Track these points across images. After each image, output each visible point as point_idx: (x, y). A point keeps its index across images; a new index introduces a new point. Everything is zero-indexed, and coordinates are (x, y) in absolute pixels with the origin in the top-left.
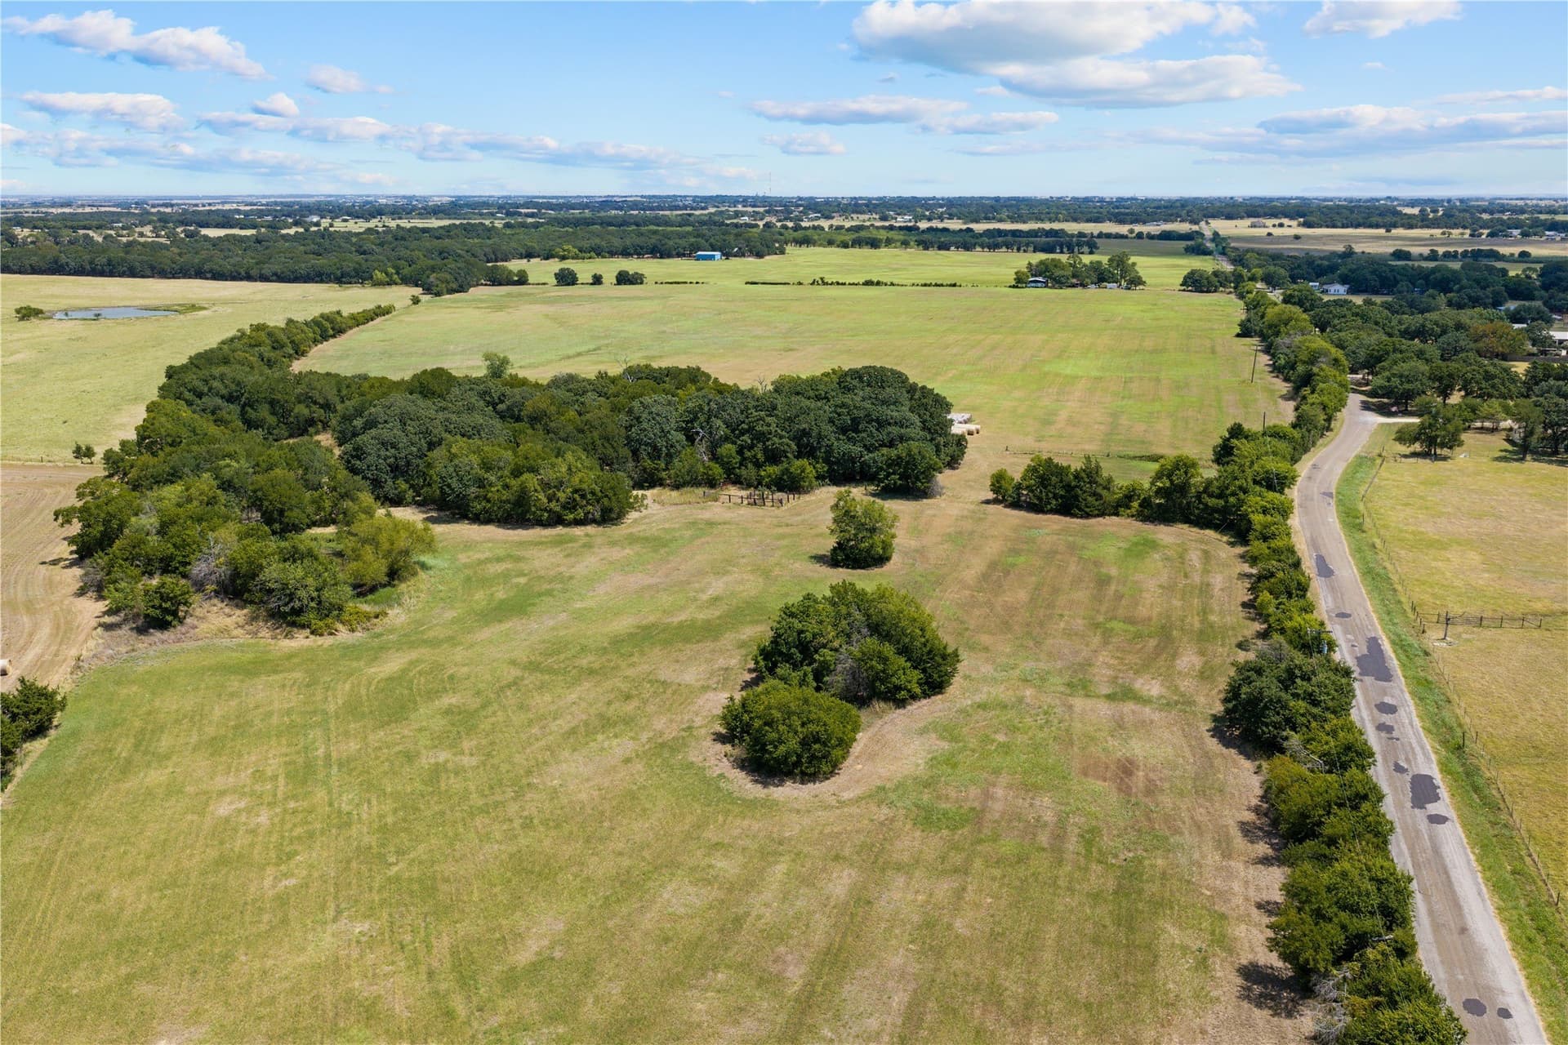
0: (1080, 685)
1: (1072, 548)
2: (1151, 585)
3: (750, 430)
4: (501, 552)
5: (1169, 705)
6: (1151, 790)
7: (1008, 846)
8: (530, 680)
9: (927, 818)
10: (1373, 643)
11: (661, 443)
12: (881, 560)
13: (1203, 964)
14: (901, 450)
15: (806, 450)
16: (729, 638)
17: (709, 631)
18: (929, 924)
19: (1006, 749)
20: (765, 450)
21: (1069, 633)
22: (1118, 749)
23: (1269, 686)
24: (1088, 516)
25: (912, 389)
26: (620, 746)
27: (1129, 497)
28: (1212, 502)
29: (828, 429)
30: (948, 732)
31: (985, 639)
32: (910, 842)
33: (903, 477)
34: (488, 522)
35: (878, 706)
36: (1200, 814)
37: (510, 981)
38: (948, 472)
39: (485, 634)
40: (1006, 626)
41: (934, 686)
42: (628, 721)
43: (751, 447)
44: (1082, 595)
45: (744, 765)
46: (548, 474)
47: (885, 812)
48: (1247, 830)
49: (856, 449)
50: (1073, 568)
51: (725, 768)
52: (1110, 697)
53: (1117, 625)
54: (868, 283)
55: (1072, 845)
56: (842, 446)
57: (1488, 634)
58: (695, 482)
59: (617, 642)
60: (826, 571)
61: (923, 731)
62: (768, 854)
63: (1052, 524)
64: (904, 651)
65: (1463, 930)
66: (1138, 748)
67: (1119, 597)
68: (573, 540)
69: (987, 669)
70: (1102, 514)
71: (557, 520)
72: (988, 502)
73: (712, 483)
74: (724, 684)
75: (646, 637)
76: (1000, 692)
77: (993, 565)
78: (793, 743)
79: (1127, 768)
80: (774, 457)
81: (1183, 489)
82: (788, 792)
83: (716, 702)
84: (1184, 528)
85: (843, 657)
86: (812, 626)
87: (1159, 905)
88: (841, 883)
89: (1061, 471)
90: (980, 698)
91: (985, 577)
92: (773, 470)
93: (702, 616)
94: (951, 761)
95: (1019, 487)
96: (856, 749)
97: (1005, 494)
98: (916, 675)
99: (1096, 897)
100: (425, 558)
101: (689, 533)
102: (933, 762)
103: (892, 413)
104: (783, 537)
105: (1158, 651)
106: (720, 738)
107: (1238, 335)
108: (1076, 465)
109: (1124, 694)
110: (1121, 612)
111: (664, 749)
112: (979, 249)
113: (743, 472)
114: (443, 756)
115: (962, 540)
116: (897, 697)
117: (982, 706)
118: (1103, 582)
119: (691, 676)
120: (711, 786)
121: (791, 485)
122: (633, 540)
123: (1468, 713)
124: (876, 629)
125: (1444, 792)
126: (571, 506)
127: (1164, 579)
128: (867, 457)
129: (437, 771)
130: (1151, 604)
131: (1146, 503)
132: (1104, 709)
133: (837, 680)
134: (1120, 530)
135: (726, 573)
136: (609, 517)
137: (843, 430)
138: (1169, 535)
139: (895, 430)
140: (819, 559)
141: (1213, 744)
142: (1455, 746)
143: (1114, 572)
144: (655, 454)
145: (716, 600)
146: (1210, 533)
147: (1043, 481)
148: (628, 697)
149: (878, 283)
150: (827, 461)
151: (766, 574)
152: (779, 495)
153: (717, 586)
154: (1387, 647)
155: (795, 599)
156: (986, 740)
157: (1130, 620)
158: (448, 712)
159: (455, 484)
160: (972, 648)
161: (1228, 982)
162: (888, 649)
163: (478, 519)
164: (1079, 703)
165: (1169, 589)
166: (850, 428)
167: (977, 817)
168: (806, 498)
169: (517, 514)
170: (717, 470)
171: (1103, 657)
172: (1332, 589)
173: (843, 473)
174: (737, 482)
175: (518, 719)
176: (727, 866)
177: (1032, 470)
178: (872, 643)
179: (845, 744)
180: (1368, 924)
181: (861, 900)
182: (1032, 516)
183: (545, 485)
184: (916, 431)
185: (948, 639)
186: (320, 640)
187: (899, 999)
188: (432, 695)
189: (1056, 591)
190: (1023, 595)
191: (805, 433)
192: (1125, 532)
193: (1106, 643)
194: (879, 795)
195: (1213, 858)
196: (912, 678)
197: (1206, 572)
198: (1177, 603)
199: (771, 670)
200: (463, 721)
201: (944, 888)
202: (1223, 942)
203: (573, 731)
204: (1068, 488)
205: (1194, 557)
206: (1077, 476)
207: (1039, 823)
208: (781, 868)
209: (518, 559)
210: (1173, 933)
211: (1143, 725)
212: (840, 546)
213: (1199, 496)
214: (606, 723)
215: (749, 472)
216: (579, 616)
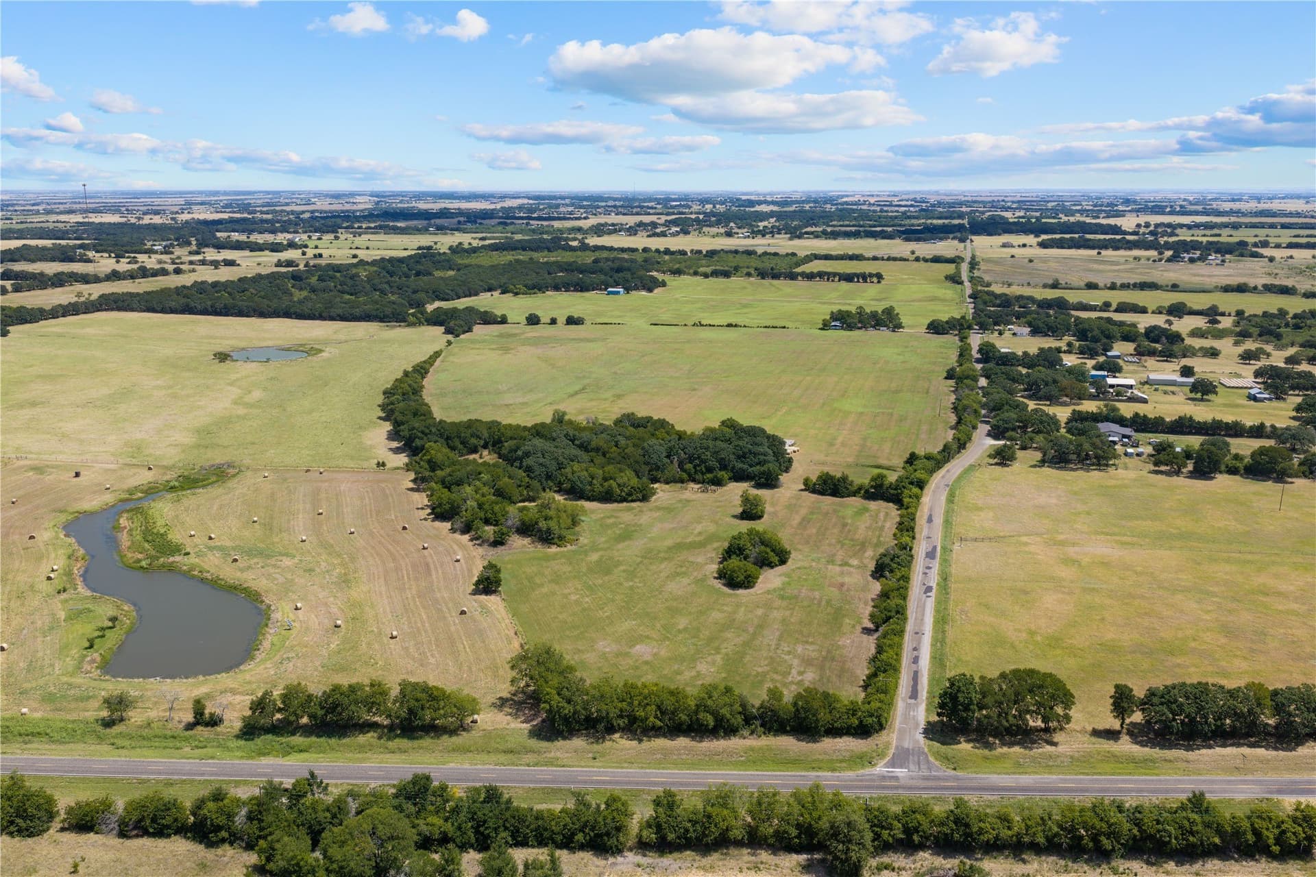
0: (831, 561)
1: (835, 511)
2: (863, 526)
3: (699, 458)
4: (608, 515)
5: (859, 567)
6: (848, 590)
7: (805, 603)
8: (645, 561)
9: (782, 598)
10: (935, 548)
11: (659, 464)
12: (760, 517)
13: (854, 626)
14: (765, 468)
15: (724, 467)
16: (709, 547)
17: (702, 545)
18: (784, 620)
19: (806, 580)
20: (705, 467)
21: (830, 545)
22: (840, 580)
23: (887, 560)
24: (843, 497)
25: (769, 437)
26: (685, 581)
27: (860, 489)
28: (892, 492)
29: (732, 457)
30: (788, 575)
31: (800, 547)
32: (778, 603)
33: (767, 479)
34: (593, 500)
35: (765, 568)
36: (861, 596)
37: (680, 631)
38: (785, 474)
39: (620, 546)
40: (807, 542)
41: (783, 562)
42: (685, 573)
43: (699, 466)
44: (835, 531)
45: (724, 585)
46: (620, 481)
47: (770, 596)
48: (873, 600)
49: (746, 466)
50: (834, 520)
51: (720, 585)
52: (840, 565)
53: (847, 542)
54: (729, 325)
55: (824, 603)
56: (739, 465)
57: (976, 544)
58: (675, 481)
59: (670, 548)
60: (739, 522)
61: (780, 576)
62: (738, 605)
63: (829, 499)
64: (773, 551)
65: (922, 620)
66: (847, 579)
67: (849, 531)
68: (633, 508)
69: (800, 557)
70: (848, 496)
71: (623, 500)
72: (802, 490)
73: (682, 481)
74: (712, 562)
75: (679, 547)
76: (806, 564)
77: (803, 519)
78: (742, 577)
79: (842, 585)
80: (710, 470)
81: (881, 486)
82: (741, 592)
83: (714, 567)
84: (881, 503)
85: (753, 552)
86: (742, 543)
87: (844, 616)
88: (760, 612)
89: (832, 478)
90: (798, 566)
91: (800, 523)
92: (709, 476)
93: (697, 539)
94: (789, 584)
95: (815, 484)
96: (759, 581)
97: (810, 487)
98: (777, 558)
99: (828, 614)
100: (583, 518)
101: (680, 505)
102: (783, 584)
103: (760, 449)
104: (718, 507)
105: (860, 550)
106: (715, 578)
107: (946, 378)
108: (839, 475)
109: (846, 564)
110: (849, 537)
111: (701, 581)
112: (800, 278)
113: (697, 477)
114: (631, 584)
115: (791, 508)
116: (771, 565)
117: (799, 568)
118: (845, 525)
119: (700, 559)
120: (717, 591)
121: (718, 483)
122: (658, 509)
123: (954, 570)
124: (763, 543)
125: (934, 591)
126: (630, 494)
127: (867, 525)
128: (750, 470)
129: (631, 588)
130: (861, 533)
131: (867, 491)
132: (838, 569)
133: (752, 559)
134: (855, 502)
135: (701, 523)
136: (645, 498)
137: (739, 457)
138: (873, 505)
139: (762, 457)
140: (735, 517)
141: (870, 578)
142: (945, 578)
143: (849, 521)
144: (658, 468)
145: (700, 533)
146: (891, 504)
147: (825, 482)
148: (681, 567)
149: (736, 326)
150: (732, 471)
151: (716, 523)
152: (713, 487)
153: (699, 528)
154: (939, 549)
155: (735, 533)
156: (800, 578)
157: (852, 540)
158: (624, 571)
159: (579, 483)
160: (795, 550)
161: (859, 629)
162: (768, 550)
163: (589, 499)
164: (830, 567)
165: (868, 528)
166: (742, 457)
167: (796, 597)
168: (725, 488)
169: (607, 497)
170: (685, 476)
171: (841, 553)
172: (929, 528)
173: (739, 477)
174: (694, 481)
175: (649, 573)
176: (729, 609)
177: (820, 477)
178: (763, 547)
179: (757, 578)
180: (893, 614)
181: (766, 615)
182: (820, 497)
183: (619, 485)
184: (771, 458)
185: (787, 547)
186: (562, 549)
187: (777, 634)
188: (616, 566)
189: (827, 529)
190: (814, 531)
191: (722, 459)
192: (857, 504)
193: (842, 548)
194: (768, 592)
195: (862, 606)
196: (775, 559)
197: (885, 521)
198: (870, 533)
199: (730, 557)
200: (631, 575)
201: (788, 613)
202: (860, 623)
203: (668, 577)
204: (835, 485)
205: (882, 515)
206: (839, 480)
207: (815, 598)
208: (743, 609)
209: (616, 517)
210: (847, 621)
211: (850, 574)
212: (744, 512)
213: (887, 489)
214: (678, 574)
215: (699, 477)
216: (651, 539)
